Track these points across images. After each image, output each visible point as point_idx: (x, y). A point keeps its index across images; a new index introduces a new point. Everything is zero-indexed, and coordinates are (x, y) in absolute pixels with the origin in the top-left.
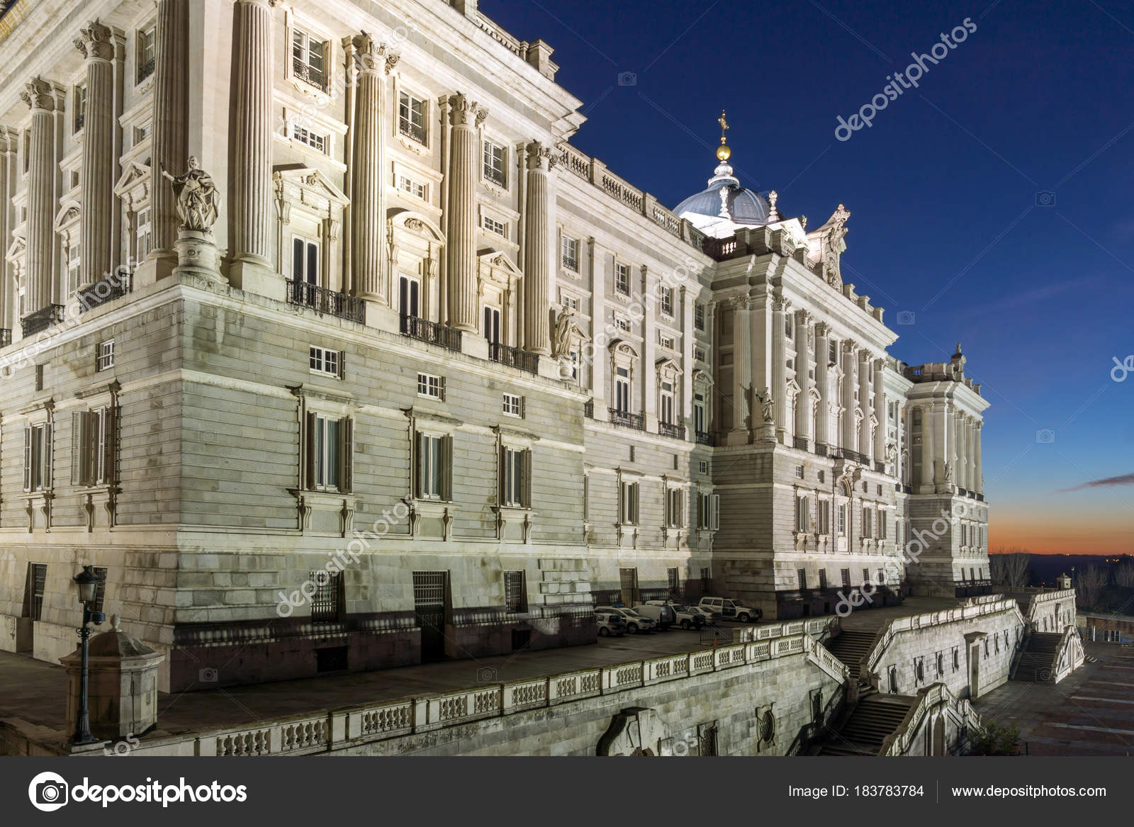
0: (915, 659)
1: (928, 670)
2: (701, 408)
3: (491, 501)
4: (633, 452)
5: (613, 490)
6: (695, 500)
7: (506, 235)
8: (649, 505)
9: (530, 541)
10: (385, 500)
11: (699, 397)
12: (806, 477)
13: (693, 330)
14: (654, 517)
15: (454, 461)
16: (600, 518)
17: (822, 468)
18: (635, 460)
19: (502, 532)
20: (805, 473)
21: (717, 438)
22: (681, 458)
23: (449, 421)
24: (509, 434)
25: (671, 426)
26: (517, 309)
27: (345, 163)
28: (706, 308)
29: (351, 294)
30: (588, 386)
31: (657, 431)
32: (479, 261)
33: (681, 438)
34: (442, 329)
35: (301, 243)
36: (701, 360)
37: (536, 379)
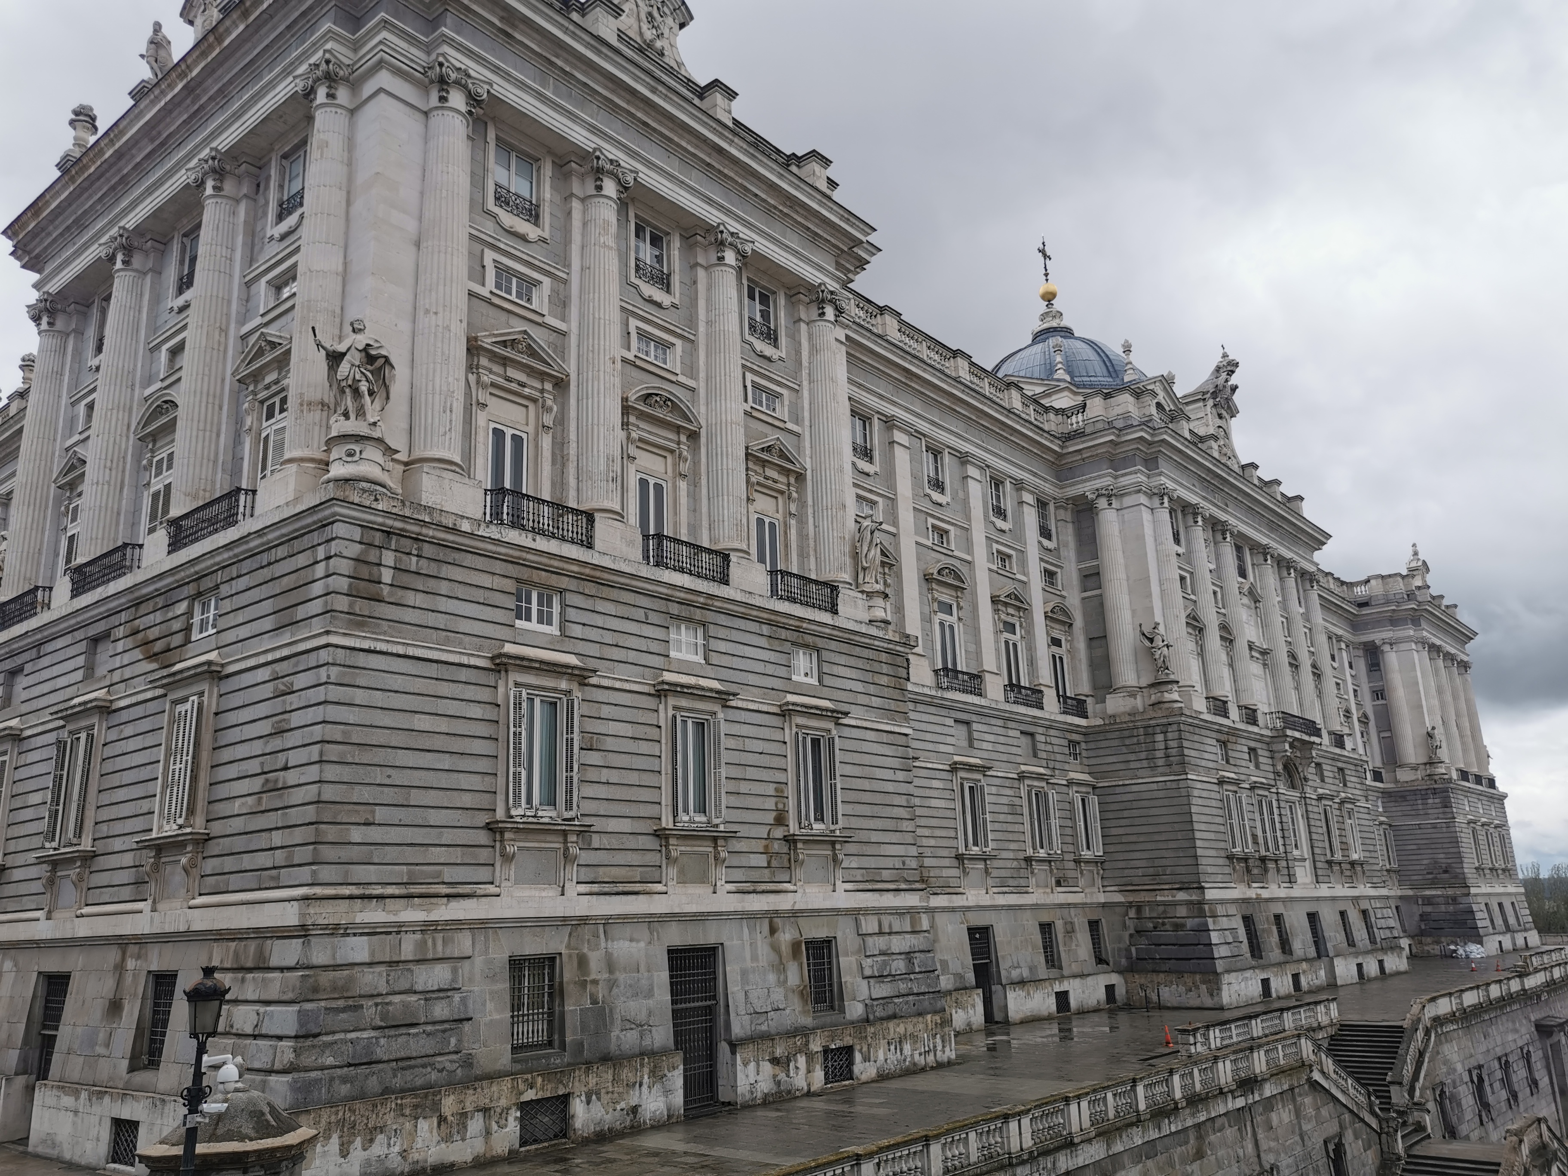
0: (1470, 1071)
1: (1493, 1093)
2: (1061, 659)
3: (780, 820)
4: (970, 733)
5: (947, 795)
6: (1067, 806)
7: (782, 411)
8: (1002, 818)
9: (841, 886)
10: (625, 825)
11: (1056, 642)
12: (1232, 761)
13: (1040, 542)
14: (1010, 837)
15: (725, 756)
16: (932, 842)
17: (1253, 744)
18: (976, 744)
19: (799, 873)
20: (1231, 753)
21: (1089, 700)
22: (1042, 738)
23: (715, 695)
24: (803, 710)
25: (1022, 689)
26: (801, 519)
27: (565, 318)
28: (1052, 508)
29: (573, 506)
31: (1002, 698)
32: (746, 452)
33: (1039, 707)
34: (703, 549)
35: (502, 434)
36: (1053, 584)
37: (838, 621)
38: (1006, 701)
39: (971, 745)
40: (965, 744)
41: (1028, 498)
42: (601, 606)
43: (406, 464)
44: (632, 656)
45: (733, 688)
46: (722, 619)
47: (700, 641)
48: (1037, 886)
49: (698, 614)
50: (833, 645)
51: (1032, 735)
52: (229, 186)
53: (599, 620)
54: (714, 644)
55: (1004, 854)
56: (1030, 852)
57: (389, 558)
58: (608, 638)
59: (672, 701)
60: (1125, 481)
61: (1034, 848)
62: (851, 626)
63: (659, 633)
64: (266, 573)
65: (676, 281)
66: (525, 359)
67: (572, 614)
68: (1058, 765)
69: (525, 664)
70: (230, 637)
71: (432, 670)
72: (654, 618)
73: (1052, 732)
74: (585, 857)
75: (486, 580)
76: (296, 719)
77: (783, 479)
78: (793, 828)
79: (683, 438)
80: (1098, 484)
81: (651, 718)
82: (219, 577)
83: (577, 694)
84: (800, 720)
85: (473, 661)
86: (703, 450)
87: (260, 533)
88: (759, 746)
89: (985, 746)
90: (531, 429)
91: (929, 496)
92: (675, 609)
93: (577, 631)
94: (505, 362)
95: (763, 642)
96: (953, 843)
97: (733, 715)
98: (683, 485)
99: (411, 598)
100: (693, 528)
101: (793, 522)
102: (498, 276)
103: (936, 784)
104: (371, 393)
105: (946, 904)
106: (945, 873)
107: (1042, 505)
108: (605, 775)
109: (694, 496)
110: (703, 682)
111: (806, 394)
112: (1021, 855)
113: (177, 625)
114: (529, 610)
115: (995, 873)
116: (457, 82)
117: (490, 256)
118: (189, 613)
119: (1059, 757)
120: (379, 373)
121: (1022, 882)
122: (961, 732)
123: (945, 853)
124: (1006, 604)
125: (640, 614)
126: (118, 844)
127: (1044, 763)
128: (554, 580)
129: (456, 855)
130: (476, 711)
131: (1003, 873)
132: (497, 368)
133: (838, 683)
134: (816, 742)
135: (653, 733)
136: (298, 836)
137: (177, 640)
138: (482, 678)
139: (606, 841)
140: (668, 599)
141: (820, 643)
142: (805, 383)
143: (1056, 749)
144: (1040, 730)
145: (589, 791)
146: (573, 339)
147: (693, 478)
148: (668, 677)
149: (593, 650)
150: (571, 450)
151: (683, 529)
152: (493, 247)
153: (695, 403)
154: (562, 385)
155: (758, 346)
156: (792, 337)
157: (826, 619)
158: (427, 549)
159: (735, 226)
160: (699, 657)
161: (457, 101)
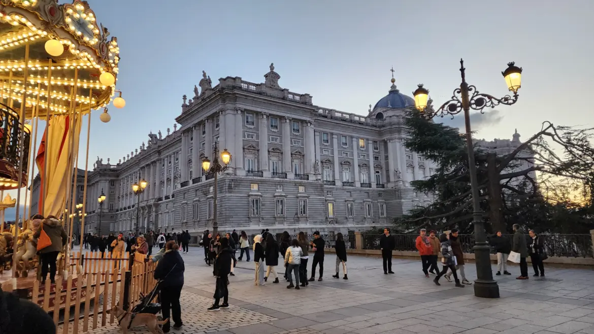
2: (379, 176)
3: (297, 214)
4: (351, 194)
5: (344, 206)
6: (378, 207)
7: (300, 144)
8: (359, 210)
9: (308, 224)
10: (269, 216)
11: (378, 172)
13: (373, 151)
14: (360, 214)
15: (286, 205)
19: (300, 222)
21: (385, 185)
23: (284, 196)
24: (301, 197)
25: (366, 184)
26: (303, 163)
27: (258, 139)
28: (378, 142)
29: (260, 169)
30: (334, 176)
31: (360, 186)
32: (292, 154)
33: (370, 187)
34: (282, 173)
35: (249, 160)
36: (377, 160)
37: (308, 181)
38: (361, 187)
39: (351, 196)
41: (370, 142)
42: (265, 185)
43: (235, 168)
44: (270, 192)
45: (288, 195)
46: (286, 184)
47: (282, 188)
48: (367, 223)
49: (281, 184)
50: (308, 185)
51: (368, 193)
52: (209, 121)
53: (264, 187)
54: (284, 188)
55: (358, 217)
56: (366, 217)
57: (233, 183)
58: (266, 189)
59: (277, 198)
60: (393, 136)
62: (311, 182)
63: (274, 188)
65: (278, 127)
66: (252, 148)
67: (260, 187)
68: (375, 199)
69: (252, 195)
71: (240, 197)
72: (273, 185)
73: (374, 192)
74: (263, 221)
76: (223, 205)
77: (300, 156)
78: (299, 216)
79: (280, 154)
80: (387, 137)
81: (273, 200)
83: (261, 199)
85: (245, 196)
86: (283, 155)
88: (292, 203)
89: (355, 196)
90: (254, 158)
91: (343, 147)
92: (277, 183)
93: (261, 189)
94: (249, 149)
95: (293, 186)
96: (345, 215)
97: (288, 199)
98: (280, 162)
99: (236, 188)
100: (282, 169)
101: (302, 164)
102: (248, 136)
103: (341, 204)
105: (344, 227)
106: (343, 221)
107: (375, 142)
108: (266, 209)
109: (282, 163)
110: (282, 194)
111: (305, 140)
112: (364, 217)
114: (253, 187)
115: (356, 221)
116: (239, 110)
117: (246, 133)
118: (209, 189)
119: (375, 197)
121: (363, 222)
122: (349, 193)
123: (343, 217)
124: (363, 166)
125: (271, 185)
126: (203, 220)
127: (371, 199)
128: (257, 182)
129: (244, 221)
130: (246, 202)
131: (358, 221)
133: (308, 191)
134: (304, 201)
135: (274, 203)
136: (224, 220)
137: (208, 192)
138: (246, 198)
139: (266, 219)
140: (275, 182)
141: (305, 185)
142: (304, 138)
143: (375, 195)
144: (371, 192)
145: (263, 212)
146: (260, 143)
147: (282, 160)
148: (276, 194)
149: (263, 191)
150: (260, 161)
151: (280, 169)
152: (247, 131)
153: (282, 148)
154: (258, 150)
155: (295, 133)
156: (302, 130)
157: (306, 181)
158: (238, 181)
159: (289, 115)
160: (282, 190)
161: (239, 112)
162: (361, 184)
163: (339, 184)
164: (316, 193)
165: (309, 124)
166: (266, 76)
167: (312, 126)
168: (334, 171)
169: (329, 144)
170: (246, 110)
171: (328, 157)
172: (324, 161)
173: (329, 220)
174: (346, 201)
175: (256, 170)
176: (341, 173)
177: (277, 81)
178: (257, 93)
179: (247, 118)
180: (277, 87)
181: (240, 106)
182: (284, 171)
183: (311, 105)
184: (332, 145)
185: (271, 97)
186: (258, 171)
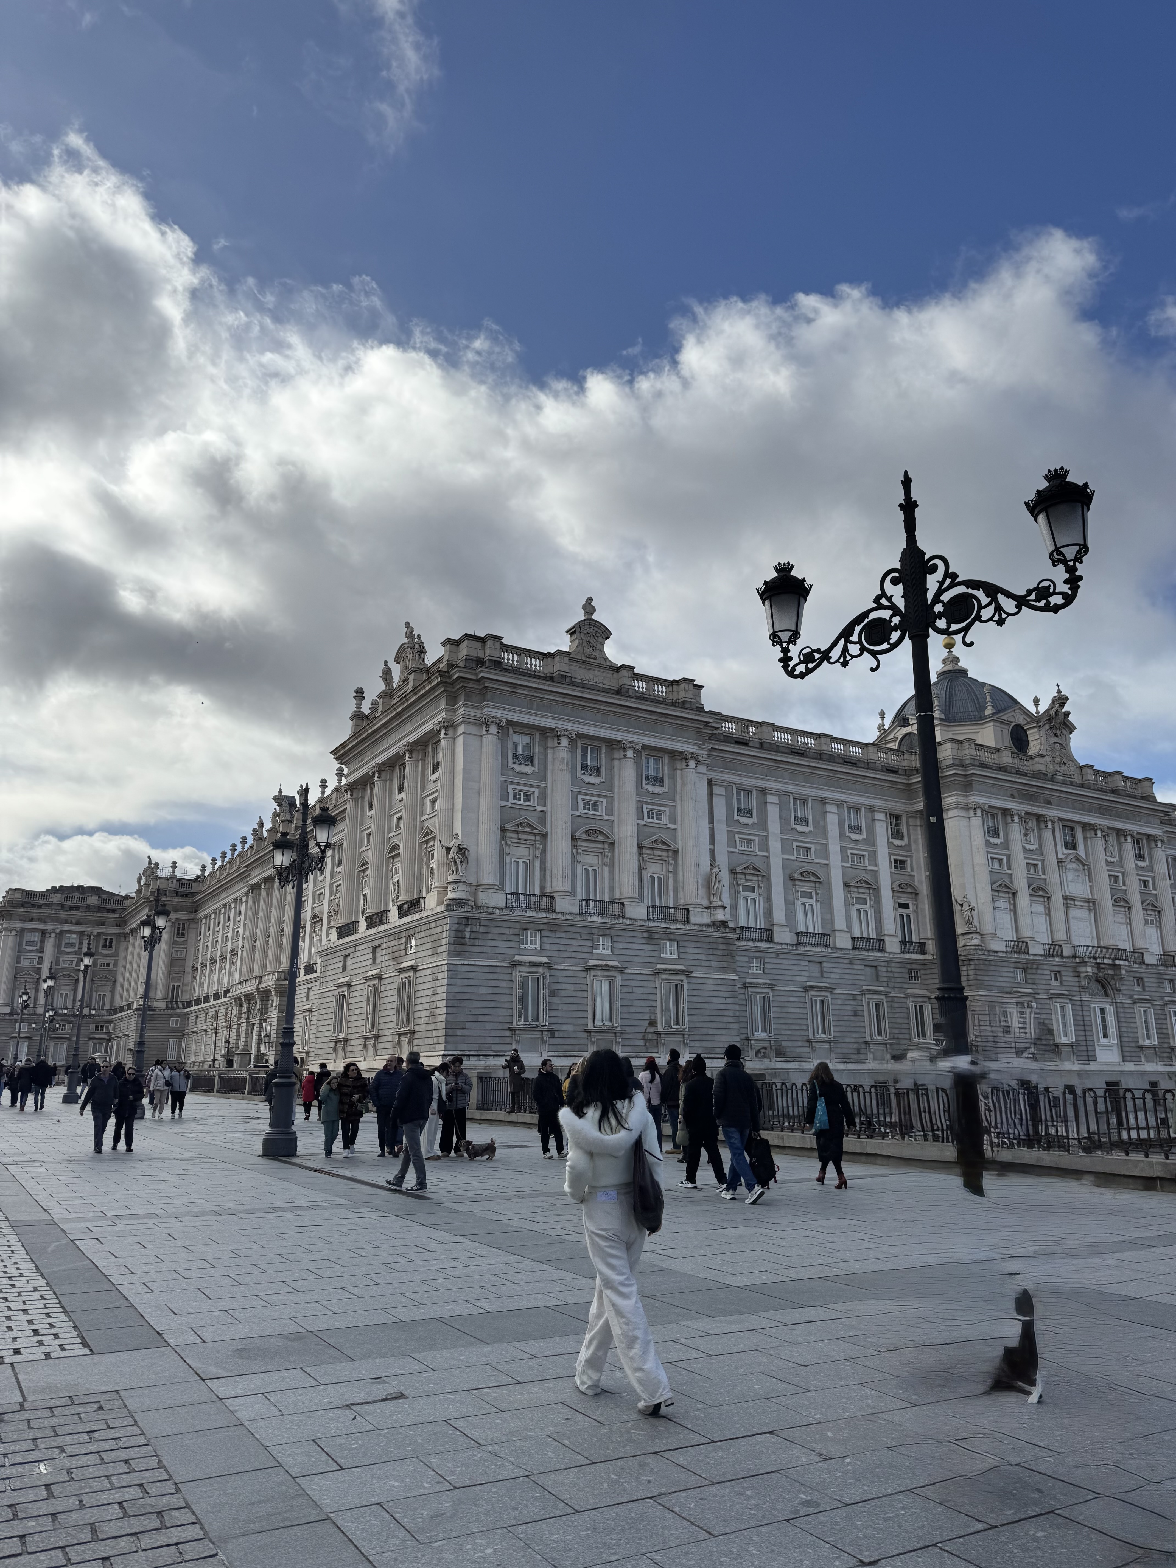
2: (908, 916)
3: (652, 1022)
4: (821, 968)
5: (801, 1005)
6: (905, 1011)
7: (665, 820)
8: (846, 1018)
10: (572, 1028)
11: (905, 906)
12: (1030, 981)
13: (891, 843)
14: (852, 1029)
15: (621, 996)
16: (789, 1032)
17: (1056, 969)
18: (825, 975)
20: (1028, 976)
21: (930, 943)
22: (884, 969)
23: (615, 969)
24: (665, 971)
25: (869, 939)
26: (675, 873)
27: (545, 805)
28: (904, 819)
29: (548, 889)
30: (769, 913)
31: (849, 945)
32: (640, 847)
33: (882, 950)
34: (611, 902)
35: (518, 862)
36: (903, 868)
37: (688, 927)
38: (854, 948)
39: (822, 976)
40: (819, 975)
41: (880, 816)
42: (559, 935)
43: (477, 886)
44: (574, 955)
45: (625, 965)
46: (621, 933)
47: (610, 943)
48: (875, 1059)
49: (608, 932)
50: (687, 938)
51: (876, 967)
52: (414, 755)
53: (558, 941)
54: (616, 945)
55: (847, 1040)
56: (868, 1039)
57: (468, 929)
58: (561, 948)
59: (593, 973)
60: (948, 801)
61: (871, 1036)
62: (695, 928)
63: (588, 943)
64: (428, 932)
65: (603, 770)
66: (527, 829)
67: (545, 940)
68: (897, 985)
69: (522, 963)
70: (419, 955)
71: (486, 970)
72: (584, 936)
73: (893, 965)
74: (552, 1041)
75: (507, 931)
77: (665, 854)
78: (660, 1029)
79: (606, 846)
81: (583, 981)
82: (415, 930)
83: (548, 974)
84: (664, 976)
85: (502, 964)
86: (617, 850)
87: (426, 917)
88: (641, 990)
89: (833, 976)
90: (531, 858)
91: (795, 829)
92: (595, 931)
93: (547, 947)
94: (517, 832)
95: (643, 941)
96: (806, 1033)
97: (625, 977)
98: (606, 869)
99: (477, 942)
100: (612, 889)
101: (670, 875)
102: (515, 794)
103: (792, 999)
104: (461, 862)
105: (797, 1067)
106: (798, 1050)
107: (895, 818)
108: (561, 1007)
109: (611, 872)
110: (609, 963)
111: (679, 807)
112: (863, 1040)
113: (403, 947)
114: (526, 940)
115: (839, 1051)
116: (493, 722)
117: (510, 787)
118: (406, 943)
119: (899, 980)
120: (464, 855)
121: (862, 1056)
122: (815, 968)
123: (799, 1038)
124: (858, 887)
125: (578, 936)
126: (387, 1032)
127: (885, 984)
128: (536, 927)
130: (504, 984)
131: (845, 1051)
132: (514, 835)
133: (689, 956)
134: (677, 986)
135: (584, 987)
137: (403, 953)
138: (506, 970)
140: (591, 927)
141: (678, 938)
142: (679, 802)
143: (896, 975)
144: (883, 964)
145: (552, 1012)
146: (548, 815)
147: (611, 865)
148: (592, 962)
149: (555, 954)
150: (548, 865)
151: (606, 890)
152: (513, 783)
153: (612, 827)
154: (544, 836)
155: (651, 789)
156: (673, 777)
157: (679, 926)
158: (483, 923)
159: (633, 738)
160: (609, 952)
161: (493, 729)
162: (853, 939)
163: (783, 936)
164: (713, 964)
165: (692, 763)
166: (572, 632)
167: (702, 769)
168: (769, 899)
169: (755, 820)
170: (510, 723)
171: (754, 859)
172: (739, 869)
173: (757, 1045)
174: (806, 989)
175: (537, 892)
176: (789, 905)
177: (602, 644)
178: (545, 679)
179: (516, 745)
180: (602, 662)
181: (497, 713)
182: (617, 896)
183: (701, 709)
184: (763, 824)
185: (583, 686)
186: (542, 896)
